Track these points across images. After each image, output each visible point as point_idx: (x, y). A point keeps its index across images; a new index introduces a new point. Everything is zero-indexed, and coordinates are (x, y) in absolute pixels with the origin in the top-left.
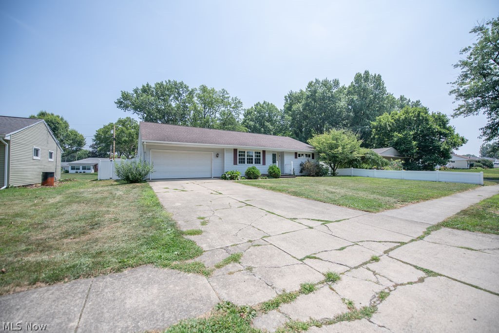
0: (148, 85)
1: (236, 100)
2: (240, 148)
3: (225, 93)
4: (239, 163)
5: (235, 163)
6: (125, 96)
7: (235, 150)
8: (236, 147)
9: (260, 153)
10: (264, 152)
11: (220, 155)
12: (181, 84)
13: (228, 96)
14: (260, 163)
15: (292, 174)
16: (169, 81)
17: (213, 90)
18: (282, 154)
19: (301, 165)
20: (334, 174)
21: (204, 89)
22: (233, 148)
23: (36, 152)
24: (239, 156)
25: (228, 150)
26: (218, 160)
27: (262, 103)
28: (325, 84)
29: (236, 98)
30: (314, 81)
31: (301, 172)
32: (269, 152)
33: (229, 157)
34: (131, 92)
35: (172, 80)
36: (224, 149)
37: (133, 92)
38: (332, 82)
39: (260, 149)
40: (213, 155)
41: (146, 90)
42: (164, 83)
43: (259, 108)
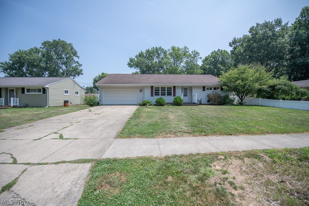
0: (141, 52)
1: (194, 52)
2: (155, 85)
3: (186, 49)
4: (155, 95)
5: (152, 95)
6: (131, 60)
7: (152, 87)
8: (152, 85)
9: (171, 88)
10: (174, 87)
11: (142, 91)
12: (160, 48)
13: (188, 50)
14: (171, 95)
15: (196, 103)
16: (153, 48)
17: (178, 48)
18: (191, 88)
19: (207, 96)
20: (241, 104)
21: (173, 48)
22: (151, 86)
23: (66, 92)
24: (155, 91)
25: (147, 87)
26: (141, 94)
27: (216, 50)
28: (266, 25)
29: (194, 51)
30: (255, 25)
31: (209, 101)
32: (179, 87)
33: (148, 92)
34: (134, 57)
35: (155, 47)
36: (144, 86)
37: (135, 58)
38: (273, 23)
39: (171, 85)
40: (138, 90)
41: (141, 55)
42: (150, 49)
43: (215, 55)
